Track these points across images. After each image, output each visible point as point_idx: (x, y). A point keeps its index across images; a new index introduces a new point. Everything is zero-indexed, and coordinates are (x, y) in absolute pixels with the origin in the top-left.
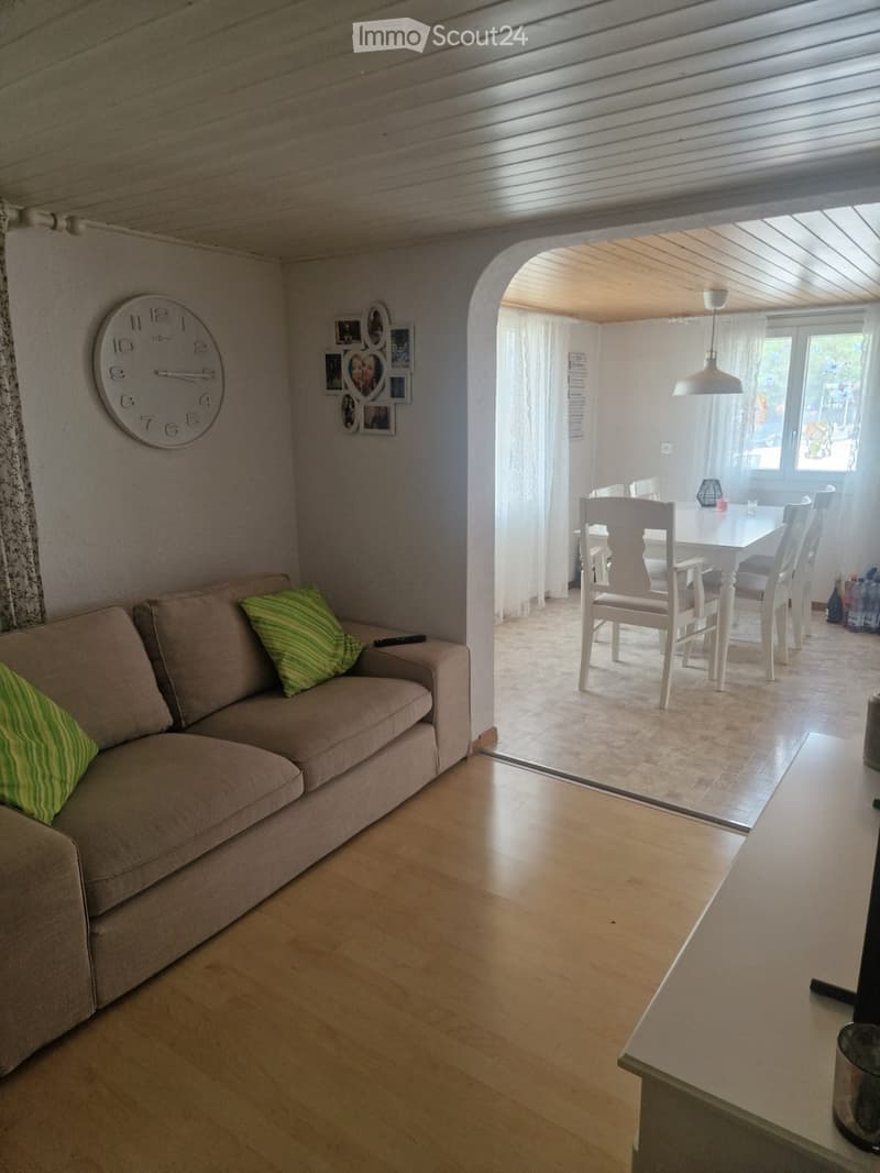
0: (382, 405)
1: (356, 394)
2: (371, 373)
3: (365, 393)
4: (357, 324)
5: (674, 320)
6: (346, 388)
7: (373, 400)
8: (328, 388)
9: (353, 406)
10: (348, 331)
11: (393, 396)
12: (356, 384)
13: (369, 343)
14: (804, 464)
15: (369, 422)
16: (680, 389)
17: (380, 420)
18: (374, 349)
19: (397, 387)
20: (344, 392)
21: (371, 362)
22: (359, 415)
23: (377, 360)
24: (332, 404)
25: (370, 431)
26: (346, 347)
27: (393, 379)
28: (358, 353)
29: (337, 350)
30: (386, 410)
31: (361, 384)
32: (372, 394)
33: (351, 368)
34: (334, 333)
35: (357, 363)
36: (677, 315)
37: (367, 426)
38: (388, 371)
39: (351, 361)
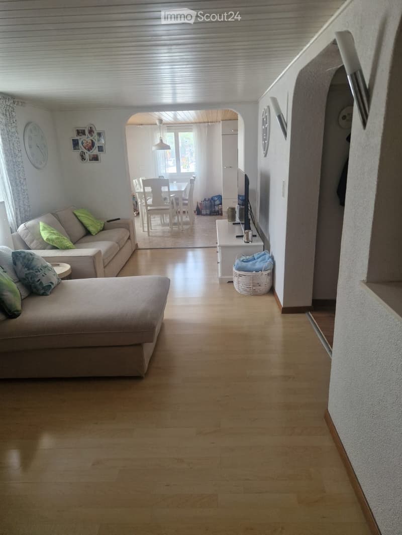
0: (95, 154)
1: (85, 151)
2: (90, 145)
3: (89, 150)
4: (84, 131)
5: (139, 126)
6: (81, 149)
7: (92, 153)
8: (74, 149)
9: (84, 154)
10: (81, 132)
11: (99, 151)
12: (85, 148)
13: (89, 136)
14: (183, 170)
15: (91, 159)
16: (154, 148)
17: (95, 158)
18: (91, 138)
19: (101, 149)
20: (80, 151)
21: (90, 141)
22: (87, 156)
23: (92, 140)
24: (76, 154)
25: (91, 162)
26: (81, 137)
27: (98, 147)
28: (85, 139)
29: (76, 138)
30: (97, 156)
31: (87, 148)
32: (91, 151)
33: (82, 143)
34: (75, 133)
35: (84, 141)
36: (139, 125)
37: (90, 160)
38: (97, 145)
39: (82, 142)
